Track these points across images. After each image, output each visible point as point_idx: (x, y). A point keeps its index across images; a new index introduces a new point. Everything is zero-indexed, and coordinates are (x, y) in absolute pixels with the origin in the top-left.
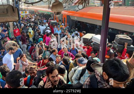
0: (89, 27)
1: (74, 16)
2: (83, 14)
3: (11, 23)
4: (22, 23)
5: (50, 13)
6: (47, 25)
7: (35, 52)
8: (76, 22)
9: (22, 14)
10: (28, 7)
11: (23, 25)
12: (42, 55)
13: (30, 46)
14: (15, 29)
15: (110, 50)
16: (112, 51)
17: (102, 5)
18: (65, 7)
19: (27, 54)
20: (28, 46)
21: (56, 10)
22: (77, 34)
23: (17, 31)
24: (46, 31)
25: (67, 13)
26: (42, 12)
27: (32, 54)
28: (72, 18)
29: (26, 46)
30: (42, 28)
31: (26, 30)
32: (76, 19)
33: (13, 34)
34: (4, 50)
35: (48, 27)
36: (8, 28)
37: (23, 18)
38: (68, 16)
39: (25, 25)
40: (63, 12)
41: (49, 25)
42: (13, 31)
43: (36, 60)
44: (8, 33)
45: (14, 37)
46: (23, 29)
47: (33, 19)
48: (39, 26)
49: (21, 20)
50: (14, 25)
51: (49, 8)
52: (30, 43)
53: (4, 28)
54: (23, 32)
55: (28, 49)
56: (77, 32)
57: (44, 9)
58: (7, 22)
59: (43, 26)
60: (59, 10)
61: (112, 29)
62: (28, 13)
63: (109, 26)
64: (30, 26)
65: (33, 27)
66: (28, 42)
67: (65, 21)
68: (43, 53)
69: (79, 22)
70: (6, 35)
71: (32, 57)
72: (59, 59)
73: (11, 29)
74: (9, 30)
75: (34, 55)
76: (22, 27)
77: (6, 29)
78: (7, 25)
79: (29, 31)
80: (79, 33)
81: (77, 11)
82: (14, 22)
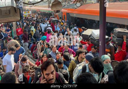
0: (87, 22)
1: (73, 13)
2: (81, 11)
3: (14, 23)
4: (24, 22)
5: (51, 12)
6: (48, 23)
7: (36, 50)
8: (75, 19)
9: (25, 14)
10: (31, 8)
11: (25, 24)
12: (43, 53)
13: (32, 44)
14: (17, 28)
15: (110, 43)
16: (111, 44)
17: (98, 2)
18: (65, 6)
19: (29, 52)
20: (30, 44)
21: (55, 9)
22: (75, 30)
23: (19, 31)
24: (47, 29)
25: (66, 11)
26: (44, 11)
27: (33, 52)
28: (71, 15)
29: (27, 44)
30: (43, 26)
31: (28, 29)
32: (75, 15)
33: (16, 33)
34: (6, 50)
35: (49, 24)
36: (11, 28)
37: (25, 17)
38: (68, 14)
39: (27, 24)
40: (63, 10)
41: (49, 22)
42: (16, 30)
43: (37, 58)
44: (11, 33)
45: (16, 36)
46: (25, 28)
47: (35, 18)
48: (41, 24)
49: (24, 20)
50: (17, 24)
51: (49, 7)
52: (32, 41)
53: (7, 28)
54: (25, 31)
55: (29, 47)
56: (75, 28)
57: (46, 9)
58: (10, 22)
59: (44, 24)
60: (58, 8)
61: (110, 23)
62: (30, 12)
63: (107, 21)
64: (32, 25)
65: (34, 25)
66: (30, 40)
67: (64, 18)
68: (44, 50)
69: (78, 18)
70: (9, 34)
71: (33, 55)
72: (60, 56)
73: (14, 29)
74: (12, 30)
75: (35, 53)
76: (25, 26)
77: (9, 29)
78: (10, 25)
79: (32, 29)
80: (77, 29)
81: (76, 8)
82: (17, 21)
